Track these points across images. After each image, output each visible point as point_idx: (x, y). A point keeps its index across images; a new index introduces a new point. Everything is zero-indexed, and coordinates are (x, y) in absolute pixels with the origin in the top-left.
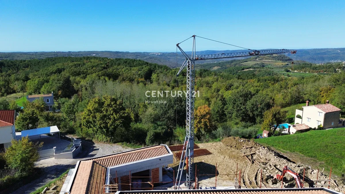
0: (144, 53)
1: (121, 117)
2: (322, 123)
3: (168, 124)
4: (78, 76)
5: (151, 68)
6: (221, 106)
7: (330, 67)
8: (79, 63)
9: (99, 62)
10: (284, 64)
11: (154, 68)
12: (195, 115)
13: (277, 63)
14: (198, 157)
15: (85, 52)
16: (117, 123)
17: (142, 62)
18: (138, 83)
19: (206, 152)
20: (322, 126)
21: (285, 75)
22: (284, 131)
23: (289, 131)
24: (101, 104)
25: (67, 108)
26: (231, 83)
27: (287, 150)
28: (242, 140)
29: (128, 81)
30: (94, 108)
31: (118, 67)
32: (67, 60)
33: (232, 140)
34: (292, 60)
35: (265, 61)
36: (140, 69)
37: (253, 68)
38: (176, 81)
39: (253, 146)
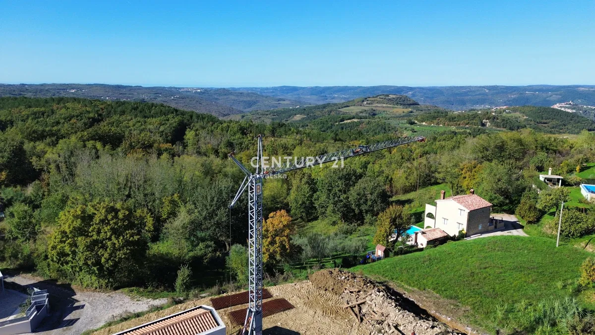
0: (171, 88)
1: (127, 243)
2: (464, 227)
3: (217, 234)
4: (41, 141)
5: (183, 121)
6: (308, 193)
7: (475, 116)
8: (43, 109)
9: (84, 109)
10: (406, 110)
11: (188, 120)
12: (265, 231)
13: (395, 110)
14: (270, 316)
15: (54, 85)
16: (119, 255)
17: (167, 108)
18: (159, 154)
19: (283, 305)
20: (464, 232)
21: (408, 129)
22: (409, 241)
23: (416, 241)
24: (87, 219)
25: (19, 218)
26: (324, 149)
27: (414, 286)
28: (344, 277)
29: (141, 149)
30: (74, 227)
31: (121, 118)
32: (17, 104)
33: (328, 276)
34: (419, 105)
35: (377, 106)
36: (164, 122)
37: (359, 119)
38: (230, 145)
39: (361, 288)
